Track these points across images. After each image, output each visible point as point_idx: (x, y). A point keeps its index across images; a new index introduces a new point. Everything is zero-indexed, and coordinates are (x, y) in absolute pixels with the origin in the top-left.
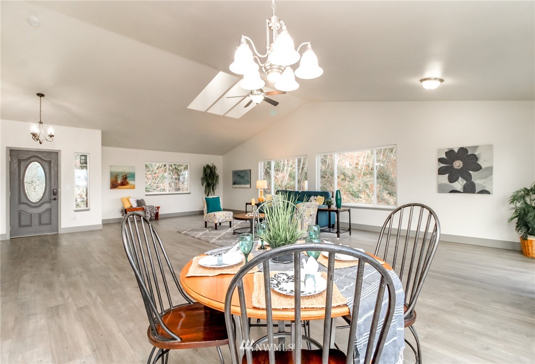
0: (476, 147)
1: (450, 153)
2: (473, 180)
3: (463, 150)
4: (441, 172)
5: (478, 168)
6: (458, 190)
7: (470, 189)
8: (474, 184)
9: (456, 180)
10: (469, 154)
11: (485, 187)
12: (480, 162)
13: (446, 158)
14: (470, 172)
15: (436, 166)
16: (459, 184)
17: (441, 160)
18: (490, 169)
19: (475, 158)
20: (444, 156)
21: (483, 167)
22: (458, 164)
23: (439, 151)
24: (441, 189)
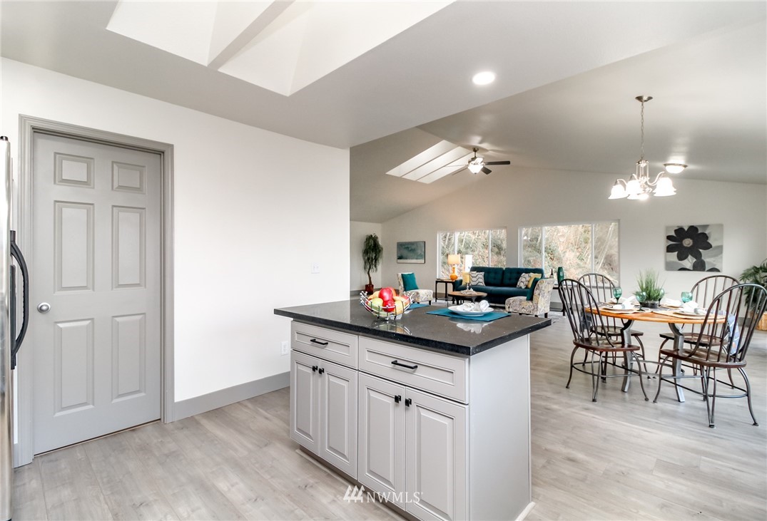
0: (706, 226)
1: (680, 231)
2: (703, 258)
3: (693, 229)
4: (669, 249)
5: (708, 246)
6: (688, 268)
7: (699, 266)
8: (704, 262)
9: (686, 257)
10: (699, 232)
11: (715, 265)
12: (710, 241)
13: (675, 235)
14: (701, 250)
15: (664, 243)
16: (689, 262)
17: (669, 238)
18: (720, 248)
19: (705, 236)
20: (673, 233)
21: (713, 245)
22: (688, 242)
23: (667, 228)
24: (669, 267)
